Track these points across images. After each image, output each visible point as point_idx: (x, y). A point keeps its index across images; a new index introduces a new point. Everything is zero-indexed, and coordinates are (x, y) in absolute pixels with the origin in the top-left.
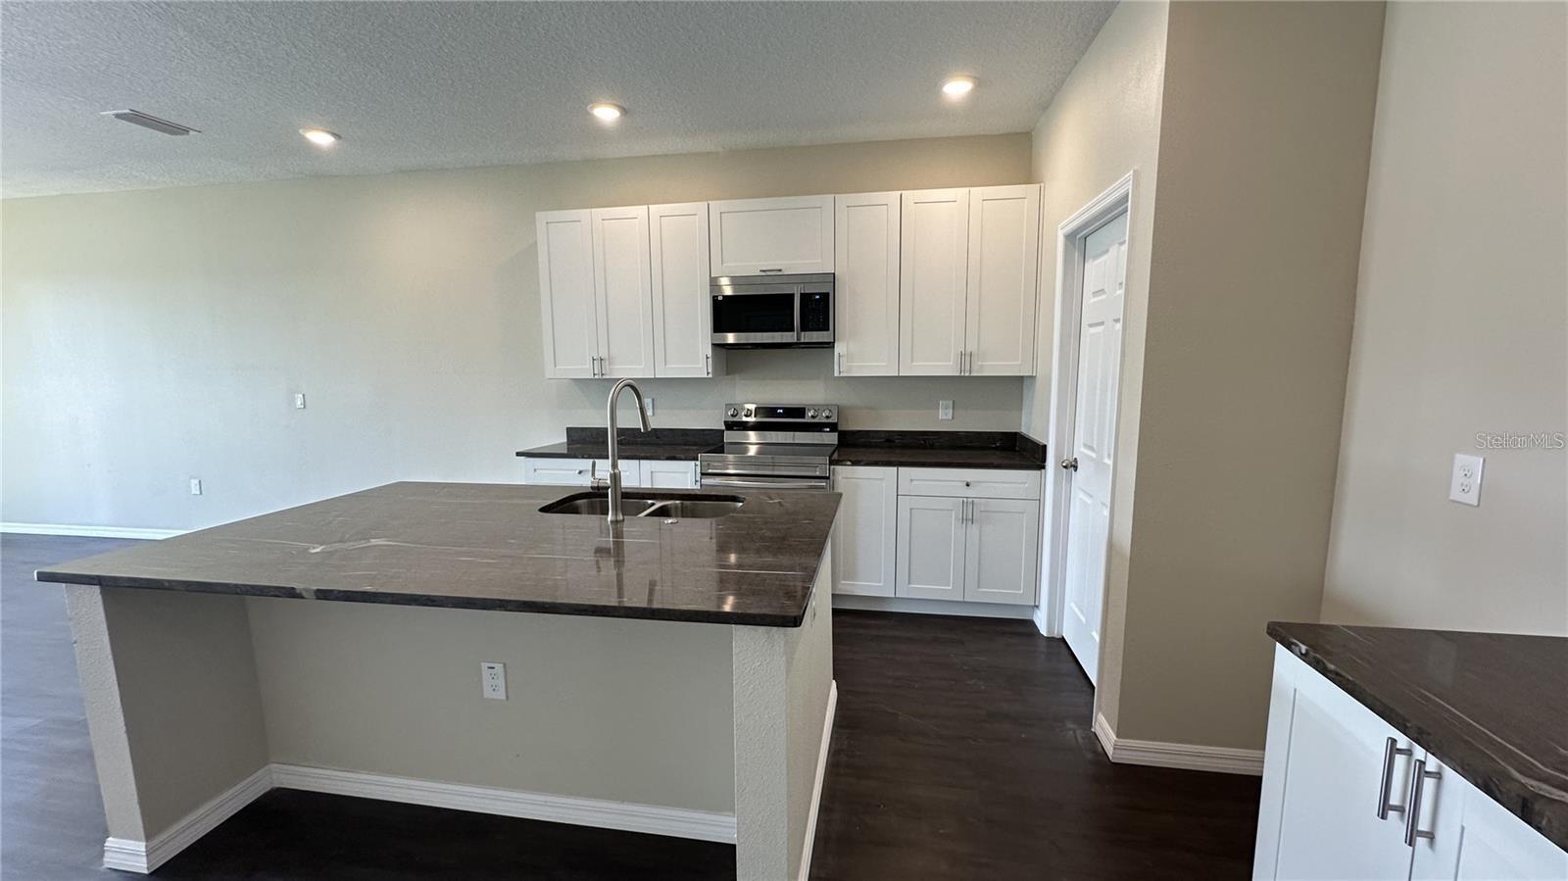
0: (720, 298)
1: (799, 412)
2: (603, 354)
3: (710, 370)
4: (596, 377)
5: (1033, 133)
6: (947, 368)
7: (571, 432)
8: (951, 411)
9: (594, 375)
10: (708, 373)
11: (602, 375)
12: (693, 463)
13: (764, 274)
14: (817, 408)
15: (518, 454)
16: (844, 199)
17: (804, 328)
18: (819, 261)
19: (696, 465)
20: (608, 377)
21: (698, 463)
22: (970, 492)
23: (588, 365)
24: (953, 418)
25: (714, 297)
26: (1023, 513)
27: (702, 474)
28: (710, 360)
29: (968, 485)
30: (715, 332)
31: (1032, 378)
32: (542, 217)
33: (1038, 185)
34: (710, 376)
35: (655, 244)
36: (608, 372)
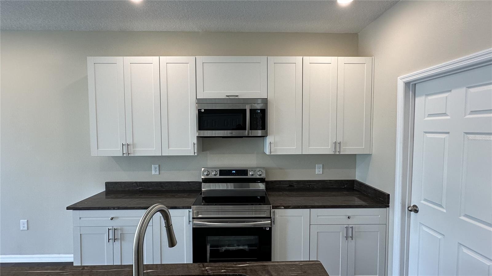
0: (203, 111)
1: (244, 172)
2: (129, 141)
3: (196, 151)
4: (124, 155)
5: (359, 34)
6: (327, 149)
7: (108, 185)
8: (322, 169)
9: (123, 154)
10: (194, 153)
11: (128, 154)
12: (187, 210)
13: (227, 98)
14: (253, 169)
15: (68, 208)
16: (272, 59)
17: (252, 128)
18: (259, 92)
19: (189, 212)
20: (132, 155)
21: (191, 210)
22: (350, 222)
23: (120, 148)
24: (323, 173)
25: (199, 110)
26: (378, 232)
27: (193, 218)
28: (196, 146)
29: (349, 218)
30: (199, 130)
31: (370, 155)
32: (91, 60)
33: (371, 57)
34: (196, 154)
35: (163, 79)
36: (132, 152)
